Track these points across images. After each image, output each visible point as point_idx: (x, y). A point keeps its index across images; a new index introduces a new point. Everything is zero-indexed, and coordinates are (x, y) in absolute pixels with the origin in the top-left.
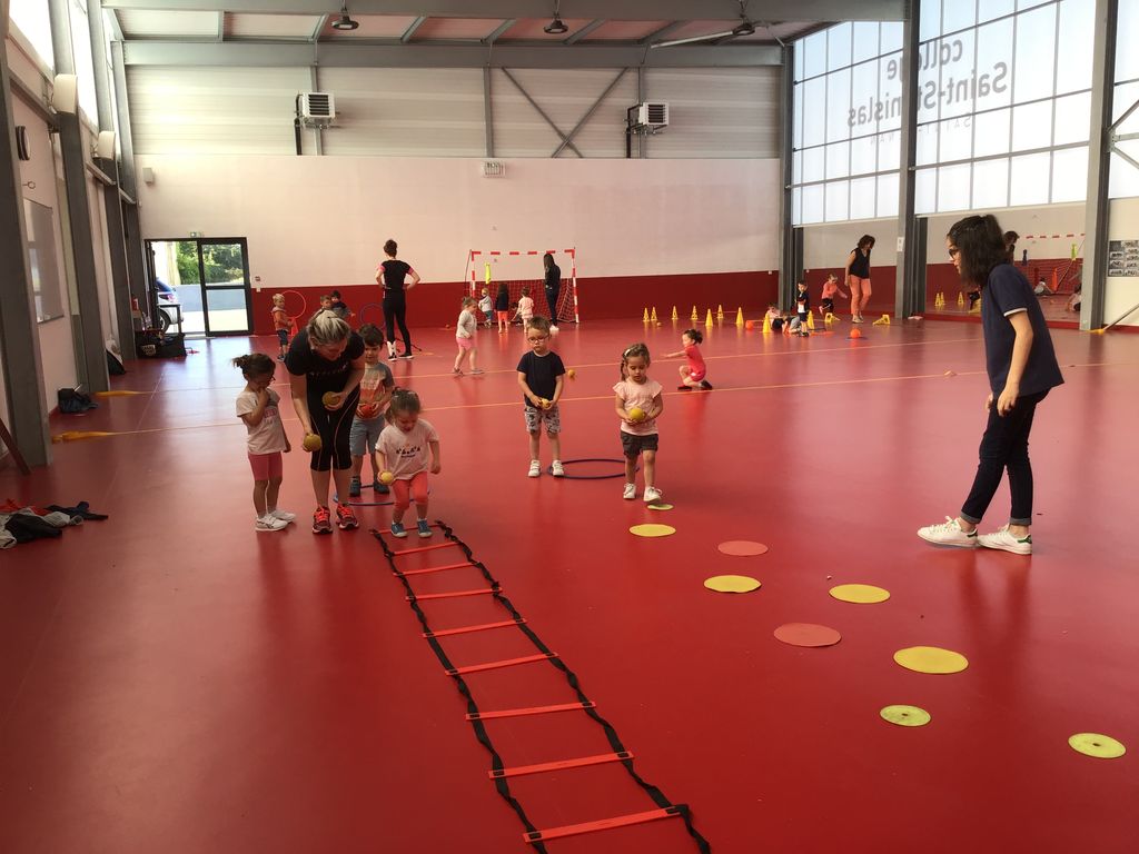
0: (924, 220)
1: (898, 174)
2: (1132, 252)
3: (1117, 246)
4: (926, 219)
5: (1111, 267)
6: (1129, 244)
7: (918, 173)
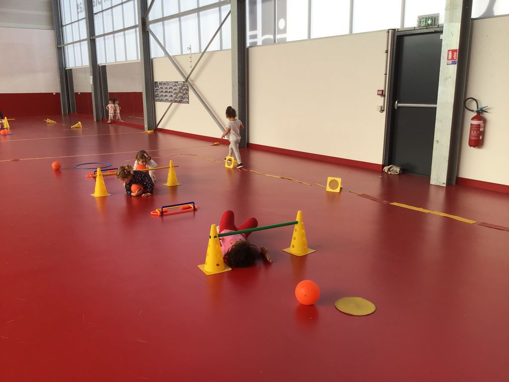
0: (104, 67)
1: (86, 42)
2: (162, 88)
3: (156, 85)
4: (105, 66)
5: (156, 97)
6: (160, 83)
7: (97, 40)
